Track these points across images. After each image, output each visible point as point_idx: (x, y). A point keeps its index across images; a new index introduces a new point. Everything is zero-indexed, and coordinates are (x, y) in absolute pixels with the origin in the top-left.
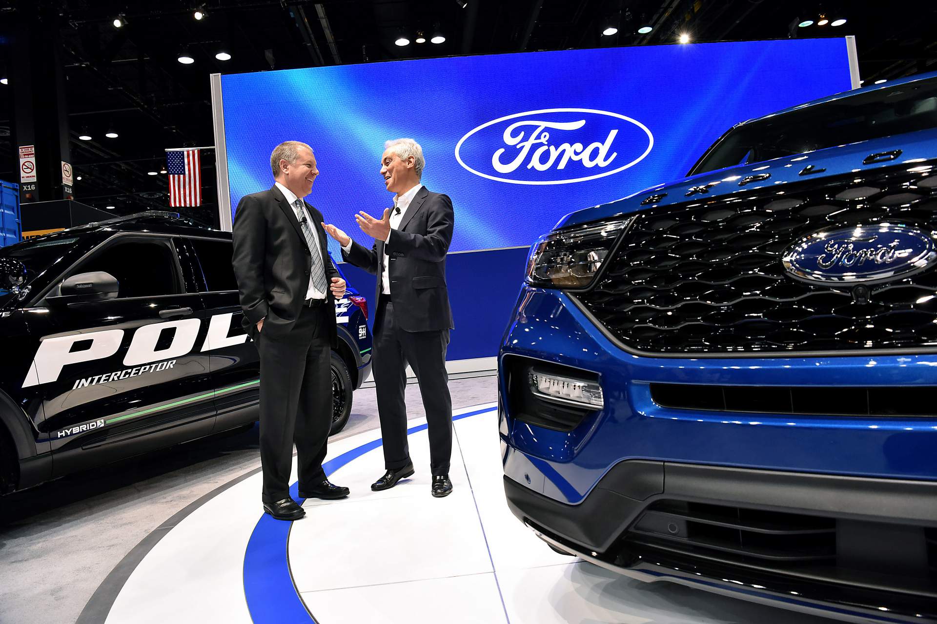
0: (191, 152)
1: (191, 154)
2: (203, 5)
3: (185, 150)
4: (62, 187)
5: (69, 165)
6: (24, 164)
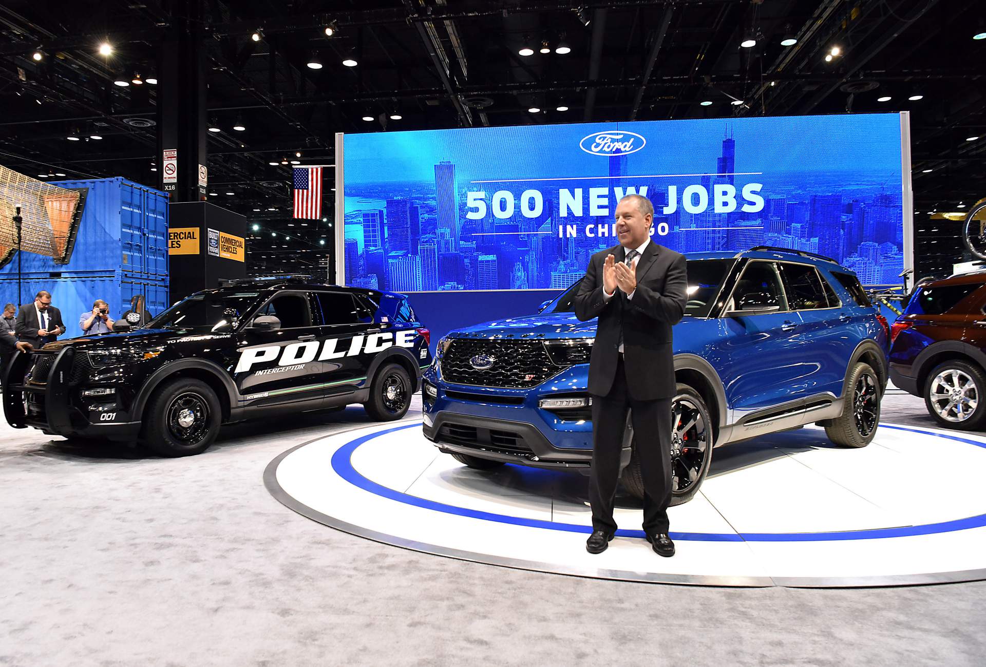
0: (315, 170)
1: (315, 171)
2: (334, 21)
3: (310, 167)
4: (197, 189)
5: (205, 167)
6: (167, 166)
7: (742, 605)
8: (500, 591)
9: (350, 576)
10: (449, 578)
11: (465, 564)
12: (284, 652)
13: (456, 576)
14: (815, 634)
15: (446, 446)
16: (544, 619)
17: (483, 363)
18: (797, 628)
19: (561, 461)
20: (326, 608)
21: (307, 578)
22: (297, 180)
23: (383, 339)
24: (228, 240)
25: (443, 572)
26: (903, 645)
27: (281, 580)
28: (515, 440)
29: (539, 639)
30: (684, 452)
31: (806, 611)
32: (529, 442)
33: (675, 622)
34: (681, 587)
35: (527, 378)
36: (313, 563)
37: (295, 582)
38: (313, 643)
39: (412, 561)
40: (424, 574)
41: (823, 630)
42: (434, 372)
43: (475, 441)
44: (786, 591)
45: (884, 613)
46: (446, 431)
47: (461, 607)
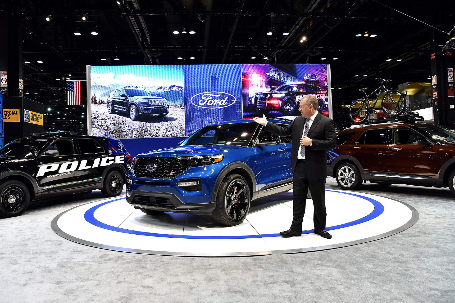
0: (77, 82)
1: (77, 83)
2: (87, 14)
3: (75, 81)
4: (18, 90)
5: (22, 80)
6: (2, 79)
7: (259, 262)
8: (158, 265)
9: (90, 265)
10: (136, 262)
11: (144, 256)
12: (58, 300)
13: (140, 261)
14: (286, 271)
15: (136, 205)
16: (177, 275)
17: (152, 168)
18: (280, 270)
19: (187, 209)
20: (78, 279)
21: (70, 267)
22: (68, 87)
23: (109, 159)
24: (34, 115)
25: (133, 260)
26: (319, 272)
27: (57, 269)
28: (166, 201)
29: (174, 283)
30: (239, 203)
31: (284, 262)
32: (173, 202)
33: (231, 272)
34: (235, 258)
35: (171, 174)
36: (73, 261)
37: (64, 269)
38: (72, 294)
39: (120, 256)
40: (125, 261)
41: (289, 269)
42: (130, 173)
43: (150, 202)
44: (277, 256)
45: (313, 261)
46: (136, 199)
47: (141, 273)
